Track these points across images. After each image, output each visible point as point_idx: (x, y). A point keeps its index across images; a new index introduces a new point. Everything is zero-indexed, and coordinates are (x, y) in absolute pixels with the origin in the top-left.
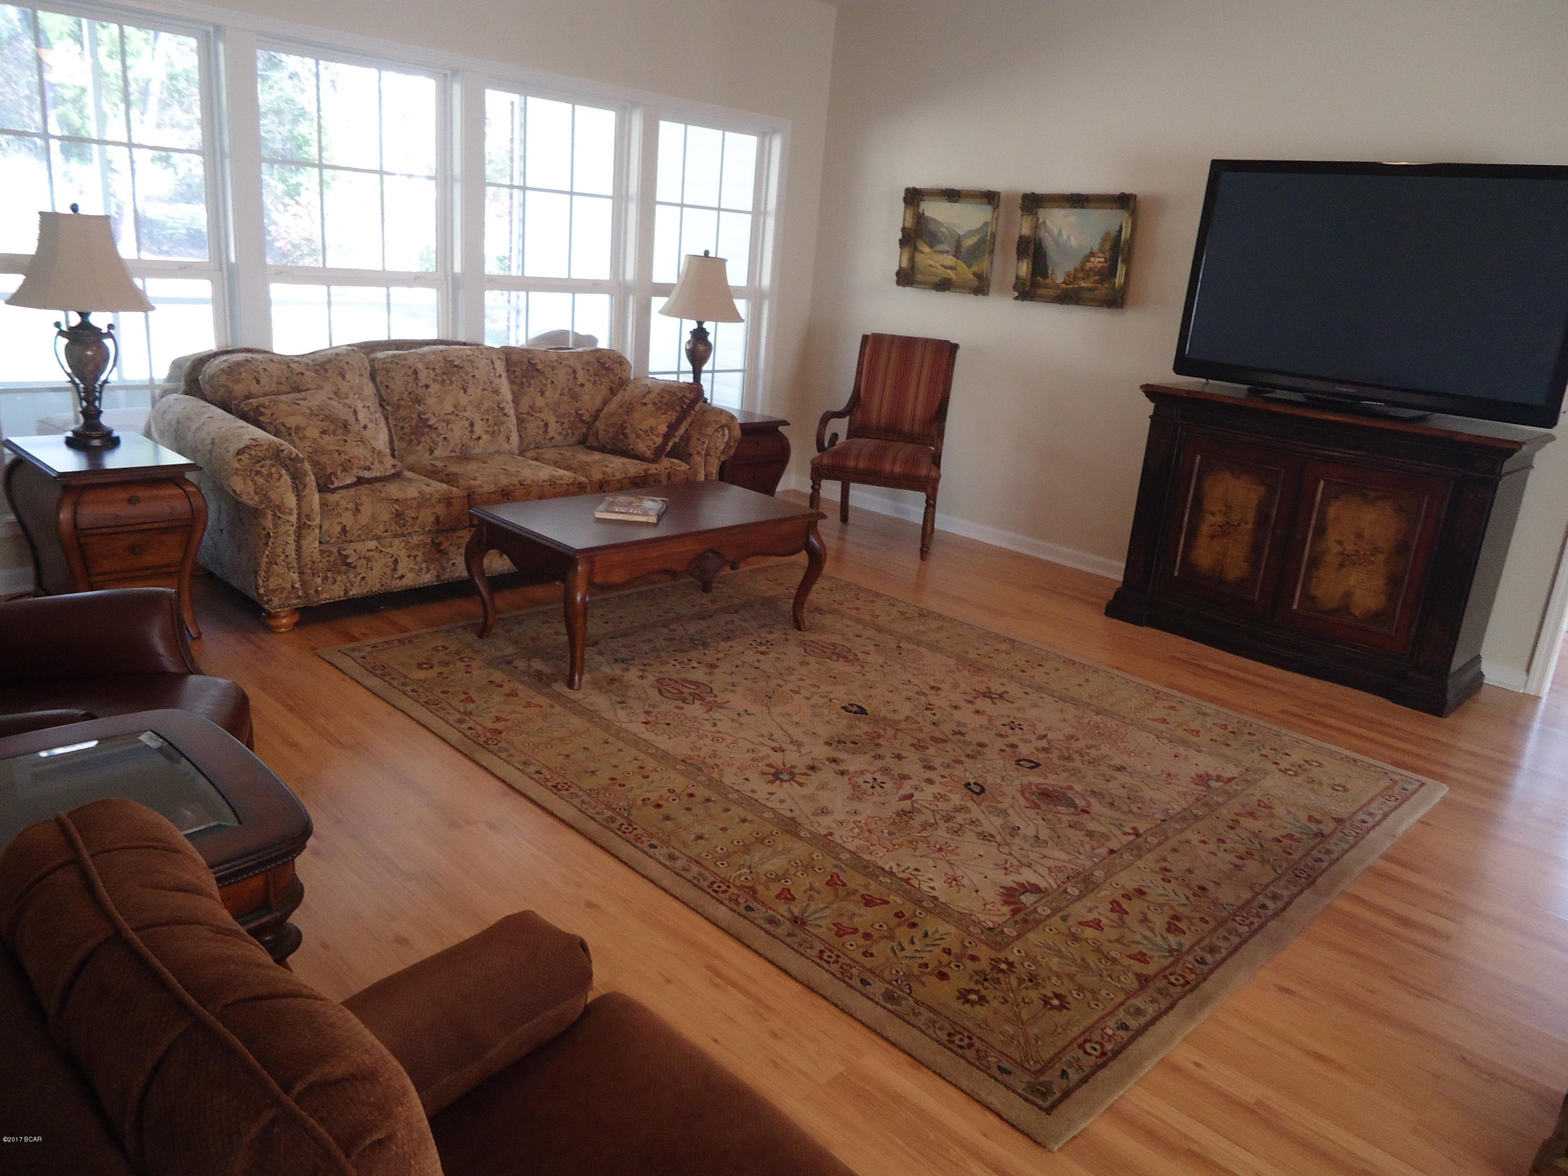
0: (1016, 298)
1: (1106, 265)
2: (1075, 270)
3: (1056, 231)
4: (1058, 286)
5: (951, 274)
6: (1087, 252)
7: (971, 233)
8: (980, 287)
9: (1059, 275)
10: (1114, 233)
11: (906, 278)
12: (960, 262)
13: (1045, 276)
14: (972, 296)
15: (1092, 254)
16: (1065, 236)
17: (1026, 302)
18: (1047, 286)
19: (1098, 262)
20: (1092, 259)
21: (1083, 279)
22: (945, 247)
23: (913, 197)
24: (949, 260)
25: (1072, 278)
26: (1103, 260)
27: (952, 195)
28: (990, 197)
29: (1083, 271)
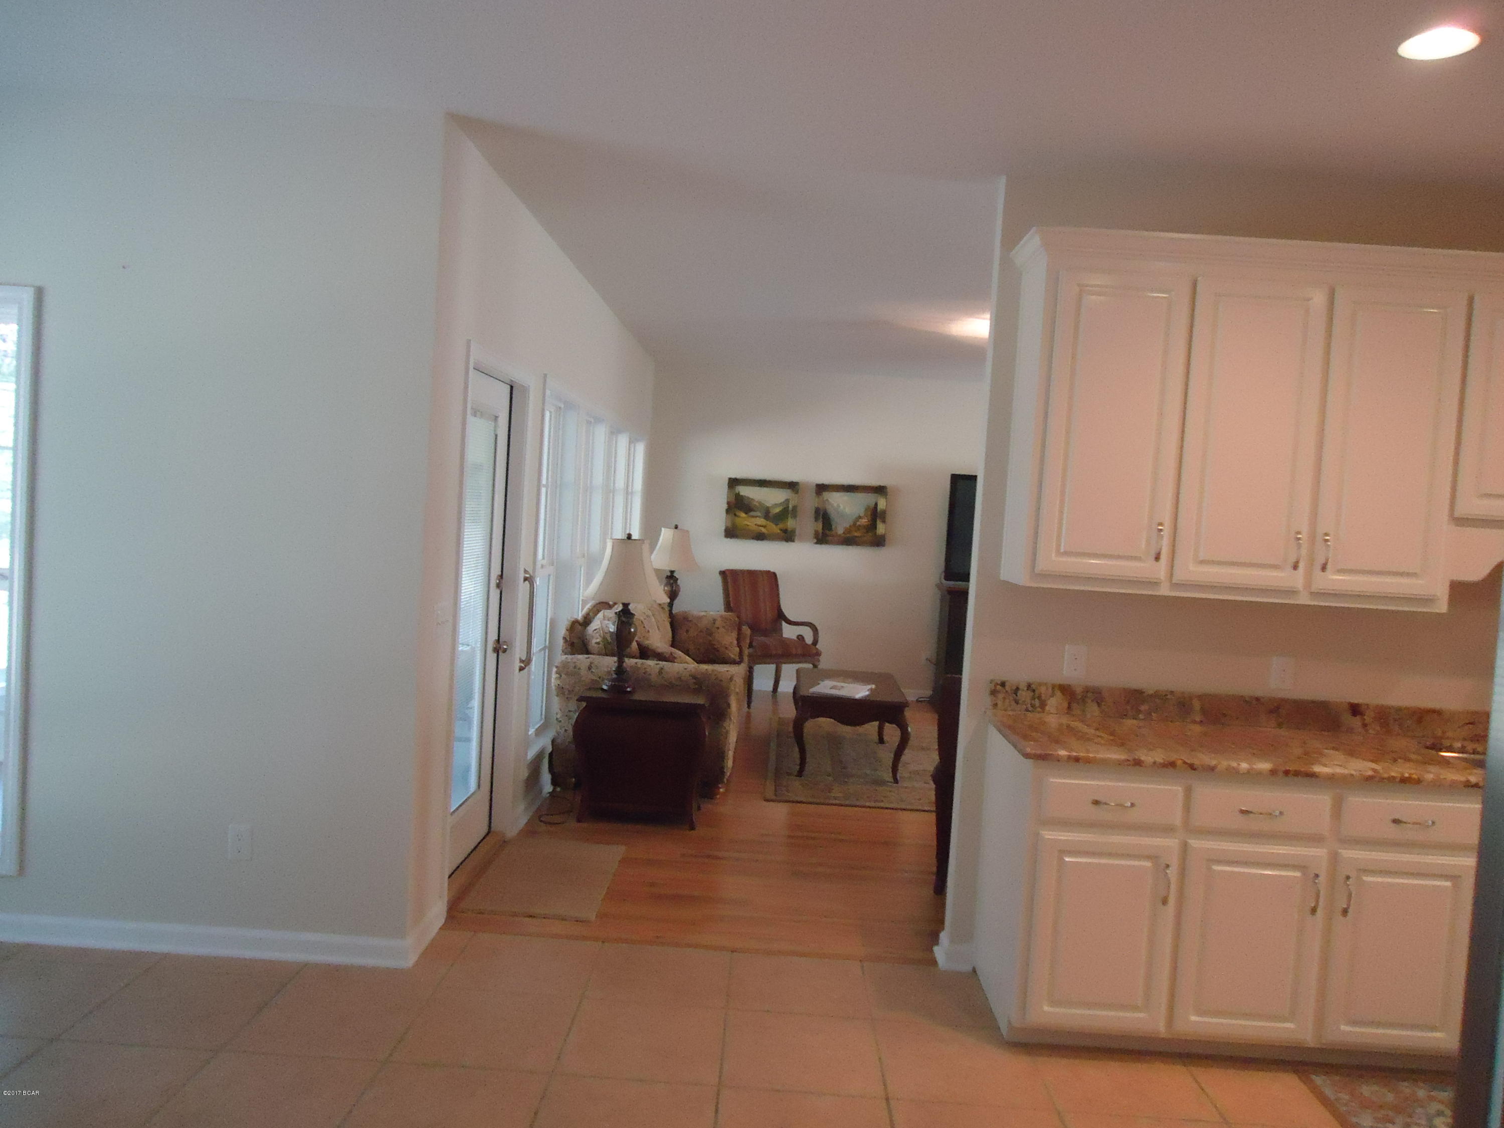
0: (816, 543)
1: (869, 523)
2: (850, 526)
3: (835, 505)
4: (840, 535)
5: (763, 530)
6: (857, 515)
7: (776, 505)
8: (788, 536)
9: (840, 529)
10: (873, 505)
11: (731, 533)
12: (768, 522)
13: (830, 529)
14: (784, 543)
15: (860, 517)
16: (842, 507)
17: (823, 546)
18: (833, 536)
19: (864, 521)
20: (860, 520)
21: (856, 531)
22: (759, 514)
23: (733, 482)
24: (761, 521)
25: (848, 531)
26: (866, 520)
27: (762, 483)
28: (792, 486)
29: (855, 526)
